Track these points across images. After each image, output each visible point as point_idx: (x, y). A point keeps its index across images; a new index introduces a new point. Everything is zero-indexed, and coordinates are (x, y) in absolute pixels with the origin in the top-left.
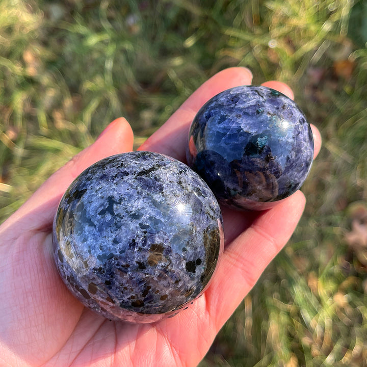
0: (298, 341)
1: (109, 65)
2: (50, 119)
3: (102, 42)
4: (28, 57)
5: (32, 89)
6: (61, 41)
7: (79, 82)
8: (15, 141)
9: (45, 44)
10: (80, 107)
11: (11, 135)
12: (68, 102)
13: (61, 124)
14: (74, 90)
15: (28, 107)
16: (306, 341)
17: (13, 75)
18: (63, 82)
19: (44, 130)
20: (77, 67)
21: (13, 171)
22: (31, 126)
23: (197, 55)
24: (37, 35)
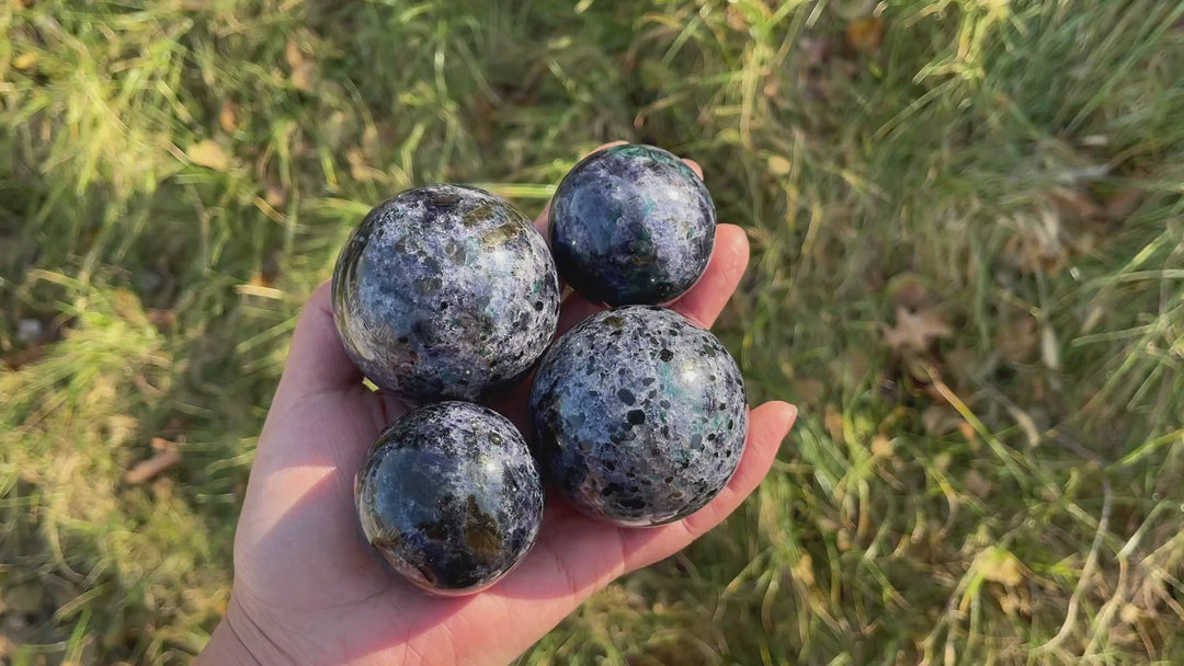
0: (814, 527)
1: (439, 59)
2: (342, 165)
3: (423, 16)
4: (293, 57)
5: (304, 114)
6: (349, 21)
7: (389, 95)
8: (281, 209)
9: (320, 31)
10: (393, 140)
11: (274, 198)
12: (371, 132)
13: (361, 173)
14: (381, 109)
15: (299, 147)
16: (825, 525)
17: (269, 89)
18: (357, 97)
19: (331, 185)
20: (380, 69)
21: (283, 263)
22: (306, 179)
23: (598, 30)
24: (302, 14)
